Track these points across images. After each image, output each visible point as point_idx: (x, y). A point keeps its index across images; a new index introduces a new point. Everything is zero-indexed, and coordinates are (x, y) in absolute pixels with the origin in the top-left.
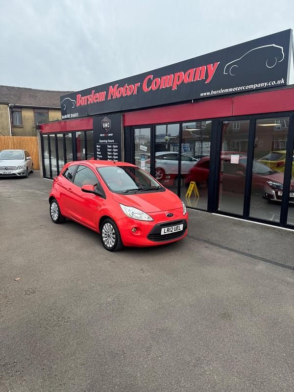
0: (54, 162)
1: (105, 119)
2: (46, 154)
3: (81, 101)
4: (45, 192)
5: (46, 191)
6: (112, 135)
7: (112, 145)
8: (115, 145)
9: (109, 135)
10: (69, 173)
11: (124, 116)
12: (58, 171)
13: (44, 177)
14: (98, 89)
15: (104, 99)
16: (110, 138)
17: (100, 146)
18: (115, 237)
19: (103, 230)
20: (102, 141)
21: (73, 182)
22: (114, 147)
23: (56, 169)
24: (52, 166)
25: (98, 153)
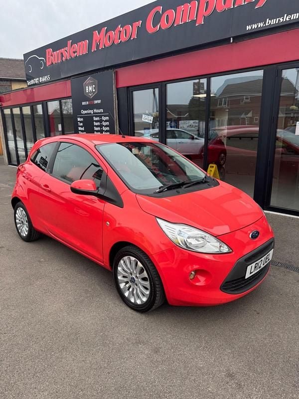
0: (21, 144)
1: (89, 80)
2: (10, 135)
3: (53, 58)
4: (9, 185)
5: (11, 183)
6: (99, 101)
7: (101, 117)
8: (105, 116)
9: (96, 102)
10: (42, 158)
11: (116, 73)
12: (27, 155)
13: (9, 164)
14: (77, 38)
15: (86, 52)
16: (98, 106)
17: (82, 119)
18: (149, 287)
19: (119, 269)
20: (86, 112)
21: (51, 172)
22: (104, 118)
23: (24, 153)
24: (19, 149)
25: (80, 128)
